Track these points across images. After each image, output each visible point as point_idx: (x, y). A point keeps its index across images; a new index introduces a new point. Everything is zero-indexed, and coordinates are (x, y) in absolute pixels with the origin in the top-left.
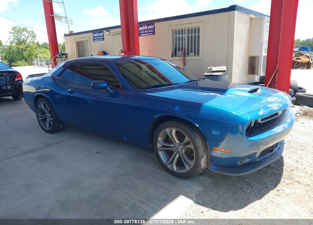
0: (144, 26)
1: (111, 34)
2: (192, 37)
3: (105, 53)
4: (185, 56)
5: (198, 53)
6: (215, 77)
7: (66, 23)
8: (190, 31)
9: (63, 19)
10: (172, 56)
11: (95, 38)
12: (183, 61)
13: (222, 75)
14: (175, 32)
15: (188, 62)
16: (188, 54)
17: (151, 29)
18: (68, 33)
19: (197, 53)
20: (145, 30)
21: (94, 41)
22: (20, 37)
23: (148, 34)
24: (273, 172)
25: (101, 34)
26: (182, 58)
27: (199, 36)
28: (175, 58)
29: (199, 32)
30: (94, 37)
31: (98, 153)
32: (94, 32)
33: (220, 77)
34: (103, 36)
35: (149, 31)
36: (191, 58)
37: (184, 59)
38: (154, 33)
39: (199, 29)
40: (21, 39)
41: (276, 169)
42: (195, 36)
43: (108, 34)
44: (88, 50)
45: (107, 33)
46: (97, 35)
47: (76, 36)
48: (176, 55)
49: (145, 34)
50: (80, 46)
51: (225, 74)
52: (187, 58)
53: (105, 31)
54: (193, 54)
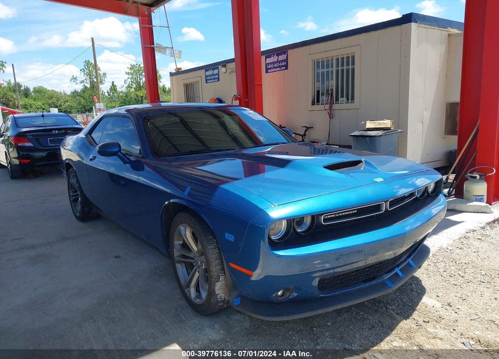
0: (273, 57)
1: (229, 71)
2: (343, 70)
3: (220, 101)
4: (331, 103)
5: (353, 99)
6: (367, 138)
7: (172, 56)
8: (341, 61)
9: (168, 51)
10: (313, 104)
11: (208, 78)
12: (329, 111)
13: (381, 136)
14: (317, 64)
15: (337, 114)
16: (337, 100)
17: (282, 61)
18: (174, 72)
19: (351, 98)
20: (274, 63)
21: (206, 82)
22: (140, 79)
23: (279, 69)
24: (379, 321)
25: (216, 72)
26: (327, 107)
27: (353, 70)
28: (316, 107)
29: (353, 64)
30: (206, 76)
31: (116, 257)
32: (206, 68)
33: (378, 139)
34: (218, 74)
35: (281, 65)
36: (341, 106)
37: (330, 107)
38: (286, 67)
39: (353, 57)
40: (141, 82)
41: (389, 317)
42: (348, 70)
43: (225, 71)
44: (199, 97)
45: (223, 70)
46: (210, 73)
47: (184, 75)
48: (318, 101)
49: (274, 70)
50: (189, 91)
51: (387, 135)
52: (335, 106)
53: (220, 67)
54: (345, 99)
